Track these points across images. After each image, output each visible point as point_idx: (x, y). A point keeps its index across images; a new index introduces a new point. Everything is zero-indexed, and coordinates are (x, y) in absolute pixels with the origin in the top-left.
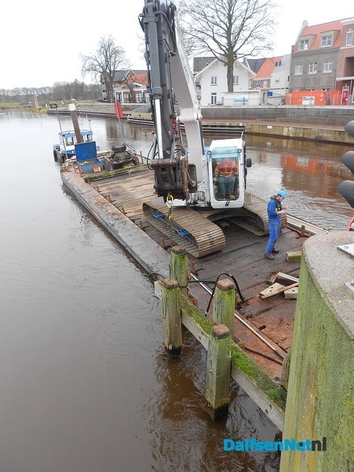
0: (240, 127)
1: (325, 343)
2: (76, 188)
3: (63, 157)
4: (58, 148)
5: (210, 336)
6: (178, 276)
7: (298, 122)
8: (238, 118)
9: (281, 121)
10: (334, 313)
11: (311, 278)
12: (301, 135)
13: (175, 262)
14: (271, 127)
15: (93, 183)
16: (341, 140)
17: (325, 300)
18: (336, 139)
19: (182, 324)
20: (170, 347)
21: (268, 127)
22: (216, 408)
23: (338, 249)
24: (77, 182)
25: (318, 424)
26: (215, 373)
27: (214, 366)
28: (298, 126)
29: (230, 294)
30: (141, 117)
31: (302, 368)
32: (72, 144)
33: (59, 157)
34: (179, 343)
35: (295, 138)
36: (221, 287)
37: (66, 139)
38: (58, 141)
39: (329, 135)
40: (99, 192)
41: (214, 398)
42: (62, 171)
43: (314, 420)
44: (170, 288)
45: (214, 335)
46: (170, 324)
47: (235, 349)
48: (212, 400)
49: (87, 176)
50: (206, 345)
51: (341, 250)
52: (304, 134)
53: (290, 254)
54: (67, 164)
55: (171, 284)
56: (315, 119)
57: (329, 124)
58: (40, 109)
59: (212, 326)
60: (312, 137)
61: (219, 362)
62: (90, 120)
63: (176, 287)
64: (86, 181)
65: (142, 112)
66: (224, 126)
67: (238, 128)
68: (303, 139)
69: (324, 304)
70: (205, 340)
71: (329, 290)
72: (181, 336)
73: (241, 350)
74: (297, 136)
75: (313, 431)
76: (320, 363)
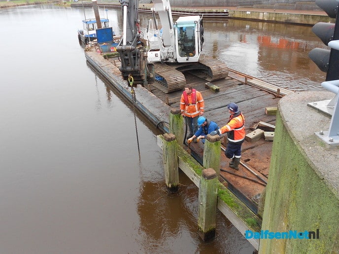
0: (224, 13)
1: (297, 182)
2: (97, 63)
3: (87, 40)
4: (82, 33)
5: (201, 177)
6: (175, 132)
7: (271, 8)
8: (223, 6)
9: (257, 8)
10: (306, 157)
11: (285, 130)
12: (274, 19)
13: (173, 121)
14: (249, 13)
15: (110, 59)
16: (306, 22)
17: (298, 146)
18: (302, 21)
19: (179, 168)
20: (170, 186)
21: (247, 13)
22: (206, 231)
23: (308, 105)
24: (98, 58)
25: (289, 246)
26: (205, 205)
27: (204, 200)
28: (272, 11)
29: (217, 144)
30: (145, 7)
31: (275, 202)
32: (93, 29)
33: (83, 40)
34: (177, 182)
35: (268, 21)
36: (209, 139)
37: (88, 25)
38: (82, 27)
39: (296, 18)
40: (115, 65)
41: (204, 224)
42: (86, 51)
43: (285, 243)
44: (169, 140)
45: (204, 176)
46: (169, 168)
47: (221, 187)
48: (202, 225)
49: (105, 54)
50: (197, 184)
51: (311, 106)
52: (276, 18)
53: (269, 109)
54: (90, 46)
55: (170, 137)
56: (285, 5)
57: (296, 9)
58: (65, 3)
59: (202, 169)
60: (283, 20)
61: (208, 196)
62: (107, 11)
63: (174, 139)
64: (105, 57)
65: (145, 3)
66: (212, 13)
67: (223, 14)
68: (276, 22)
69: (297, 150)
70: (197, 181)
71: (301, 139)
72: (178, 177)
73: (225, 188)
74: (271, 20)
75: (285, 252)
76: (292, 198)
